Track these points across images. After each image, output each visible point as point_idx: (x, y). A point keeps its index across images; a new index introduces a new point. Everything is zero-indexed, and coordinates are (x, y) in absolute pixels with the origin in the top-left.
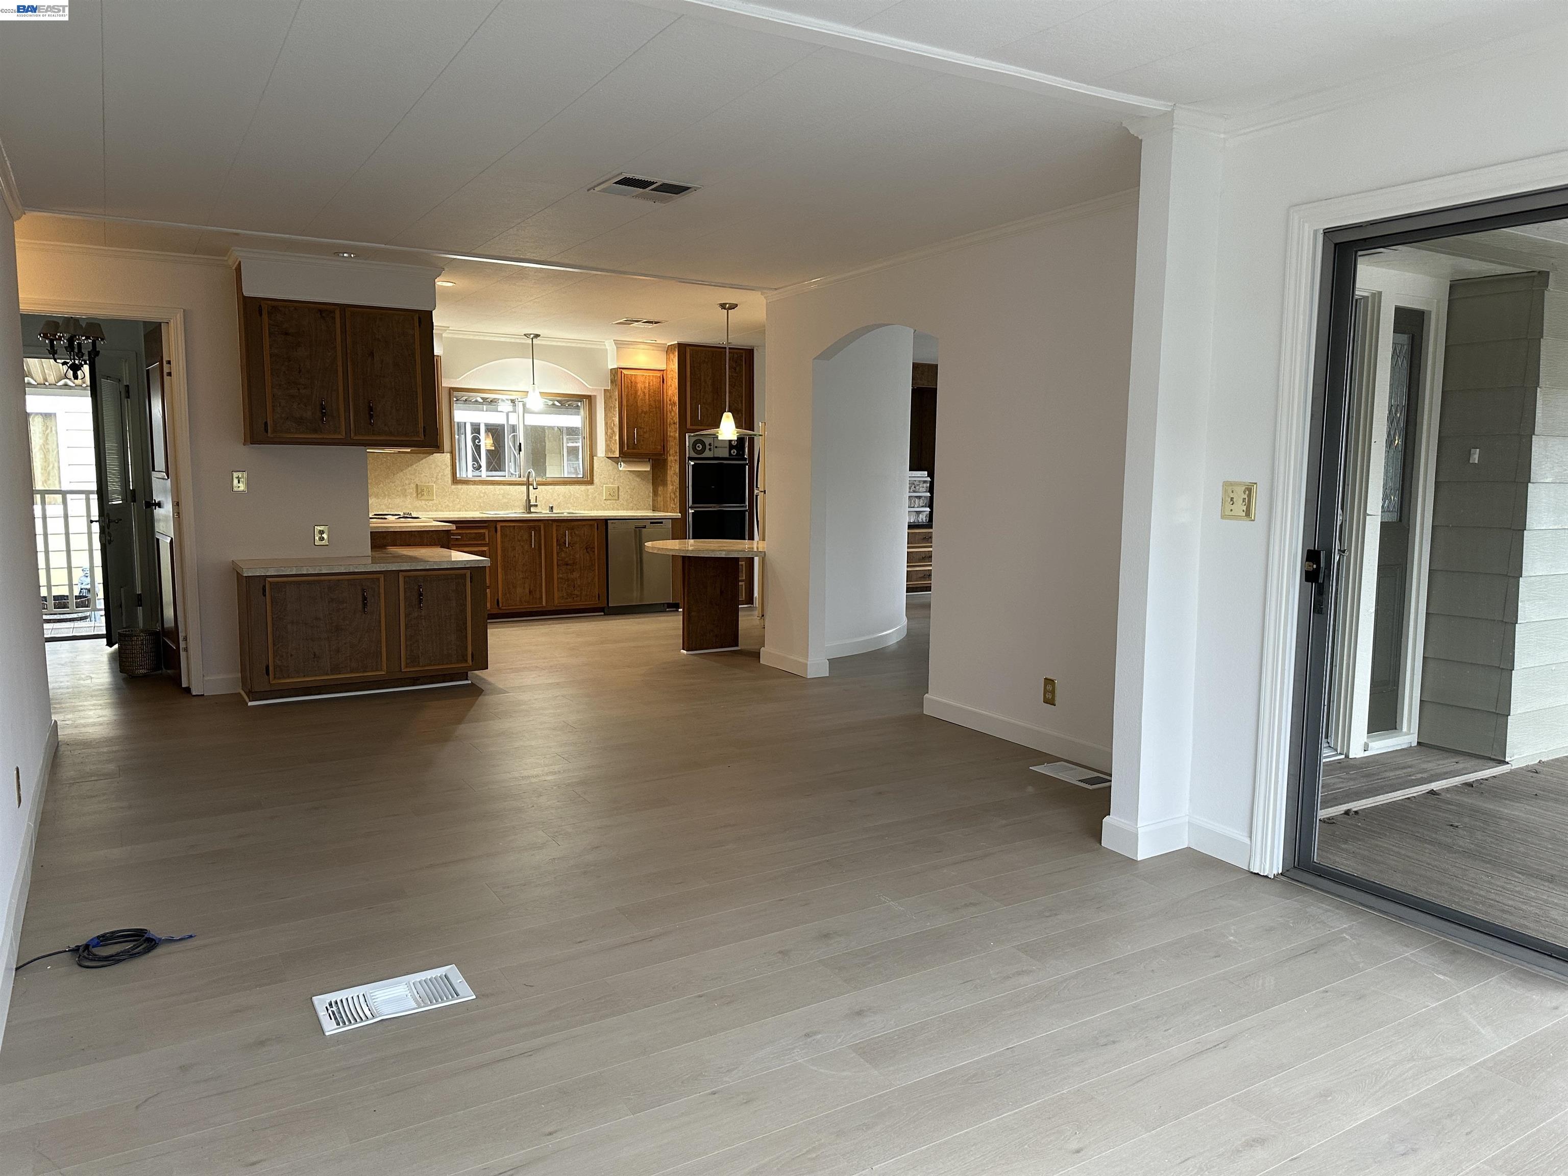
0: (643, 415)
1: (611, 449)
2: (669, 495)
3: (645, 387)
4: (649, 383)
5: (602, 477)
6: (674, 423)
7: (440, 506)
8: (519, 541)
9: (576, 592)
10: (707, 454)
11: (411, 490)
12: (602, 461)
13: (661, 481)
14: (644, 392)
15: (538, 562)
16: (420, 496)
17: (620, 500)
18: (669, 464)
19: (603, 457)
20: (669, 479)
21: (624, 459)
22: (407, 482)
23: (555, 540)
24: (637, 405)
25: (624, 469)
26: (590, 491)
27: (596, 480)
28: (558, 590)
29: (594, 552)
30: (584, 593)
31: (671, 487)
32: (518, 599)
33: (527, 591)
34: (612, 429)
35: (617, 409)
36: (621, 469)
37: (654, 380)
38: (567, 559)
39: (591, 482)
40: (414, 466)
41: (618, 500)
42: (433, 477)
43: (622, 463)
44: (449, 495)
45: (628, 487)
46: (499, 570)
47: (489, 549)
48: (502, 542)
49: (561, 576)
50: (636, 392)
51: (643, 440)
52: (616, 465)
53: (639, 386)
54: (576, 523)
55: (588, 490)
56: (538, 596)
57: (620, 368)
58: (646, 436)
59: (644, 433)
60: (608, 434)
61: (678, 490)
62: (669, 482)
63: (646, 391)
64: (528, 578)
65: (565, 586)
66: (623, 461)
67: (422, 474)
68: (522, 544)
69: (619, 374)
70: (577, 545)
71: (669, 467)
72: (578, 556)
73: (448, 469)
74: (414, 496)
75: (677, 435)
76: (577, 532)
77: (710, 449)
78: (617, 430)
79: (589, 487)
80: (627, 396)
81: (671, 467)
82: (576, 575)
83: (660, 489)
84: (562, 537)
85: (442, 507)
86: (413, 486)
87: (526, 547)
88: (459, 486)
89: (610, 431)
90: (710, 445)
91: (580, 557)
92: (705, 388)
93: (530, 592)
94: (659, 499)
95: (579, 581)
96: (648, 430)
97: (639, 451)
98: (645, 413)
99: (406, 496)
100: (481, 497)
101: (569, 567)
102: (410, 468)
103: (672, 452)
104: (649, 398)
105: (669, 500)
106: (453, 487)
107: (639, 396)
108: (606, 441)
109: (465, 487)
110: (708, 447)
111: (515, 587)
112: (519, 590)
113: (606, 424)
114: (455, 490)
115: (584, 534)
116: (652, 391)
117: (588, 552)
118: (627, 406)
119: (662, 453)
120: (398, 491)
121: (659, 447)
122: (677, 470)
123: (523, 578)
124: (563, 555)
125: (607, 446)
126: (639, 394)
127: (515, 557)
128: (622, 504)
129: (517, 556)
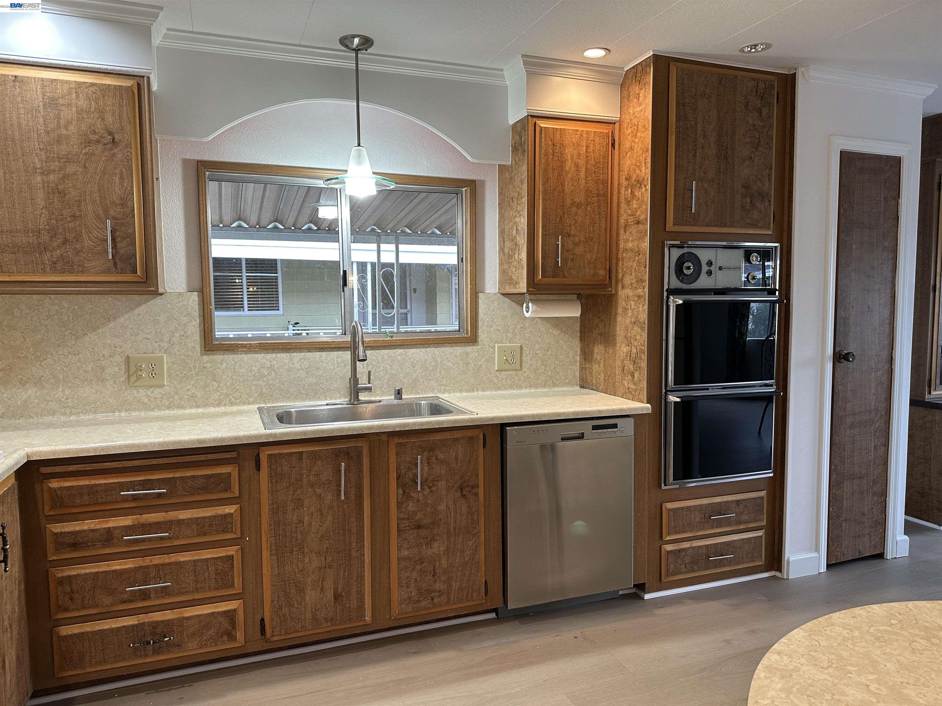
0: (574, 209)
1: (511, 279)
2: (618, 363)
3: (579, 155)
4: (587, 147)
5: (493, 329)
6: (638, 223)
7: (176, 397)
8: (312, 486)
9: (438, 586)
10: (703, 282)
11: (116, 369)
12: (493, 302)
13: (601, 334)
14: (577, 165)
15: (354, 530)
16: (133, 379)
17: (524, 370)
18: (621, 303)
19: (495, 294)
20: (620, 332)
21: (533, 297)
22: (106, 353)
23: (393, 476)
24: (563, 190)
25: (532, 316)
26: (470, 356)
27: (482, 335)
28: (400, 586)
29: (476, 495)
30: (455, 585)
31: (625, 349)
32: (308, 616)
33: (330, 595)
34: (513, 240)
35: (525, 200)
36: (527, 315)
37: (597, 140)
38: (419, 516)
39: (473, 340)
40: (122, 320)
41: (521, 369)
42: (162, 340)
43: (530, 304)
44: (197, 375)
45: (537, 346)
46: (265, 554)
47: (241, 509)
48: (273, 492)
49: (406, 553)
50: (562, 164)
51: (572, 260)
52: (517, 307)
53: (569, 151)
54: (438, 437)
55: (468, 354)
56: (354, 603)
57: (532, 116)
58: (579, 250)
59: (576, 244)
60: (506, 250)
61: (645, 357)
62: (620, 339)
63: (582, 162)
64: (330, 567)
65: (415, 574)
66: (532, 300)
67: (138, 334)
68: (319, 491)
69: (531, 128)
70: (442, 484)
71: (620, 310)
72: (442, 507)
73: (194, 323)
74: (122, 379)
75: (646, 245)
76: (441, 456)
77: (709, 273)
78: (523, 241)
79: (469, 349)
80: (546, 171)
81: (625, 309)
82: (438, 547)
83: (598, 350)
84: (409, 468)
85: (181, 399)
86: (118, 359)
87: (329, 498)
88: (218, 357)
89: (508, 244)
90: (710, 263)
91: (448, 508)
92: (703, 147)
93: (337, 597)
94: (595, 367)
95: (444, 562)
96: (582, 239)
97: (566, 281)
98: (579, 206)
99: (103, 380)
100: (263, 376)
101: (423, 532)
102: (112, 325)
103: (627, 280)
104: (586, 177)
105: (618, 371)
106: (206, 358)
107: (567, 173)
108: (501, 264)
109: (230, 358)
110: (705, 268)
111: (301, 591)
112: (311, 596)
113: (502, 232)
114: (209, 365)
115: (456, 458)
116: (592, 162)
117: (464, 496)
118: (545, 192)
119: (607, 282)
120: (86, 372)
121: (602, 272)
122: (644, 316)
123: (320, 568)
124: (411, 506)
125: (503, 273)
126: (567, 169)
127: (301, 522)
128: (528, 378)
129: (306, 519)
